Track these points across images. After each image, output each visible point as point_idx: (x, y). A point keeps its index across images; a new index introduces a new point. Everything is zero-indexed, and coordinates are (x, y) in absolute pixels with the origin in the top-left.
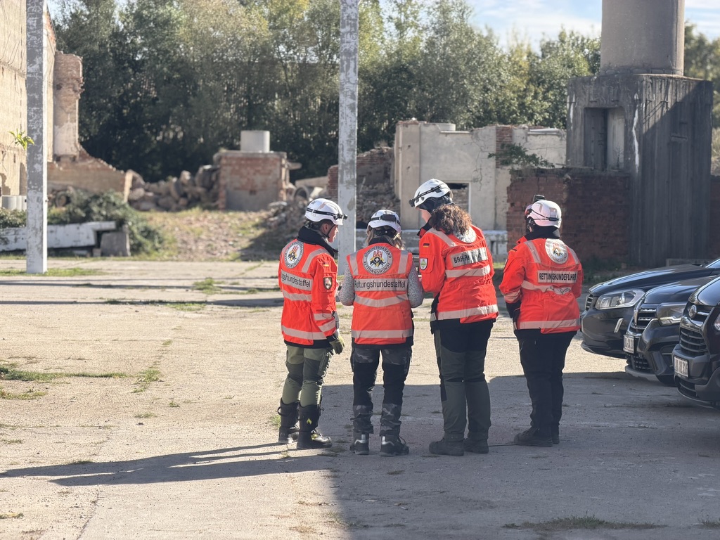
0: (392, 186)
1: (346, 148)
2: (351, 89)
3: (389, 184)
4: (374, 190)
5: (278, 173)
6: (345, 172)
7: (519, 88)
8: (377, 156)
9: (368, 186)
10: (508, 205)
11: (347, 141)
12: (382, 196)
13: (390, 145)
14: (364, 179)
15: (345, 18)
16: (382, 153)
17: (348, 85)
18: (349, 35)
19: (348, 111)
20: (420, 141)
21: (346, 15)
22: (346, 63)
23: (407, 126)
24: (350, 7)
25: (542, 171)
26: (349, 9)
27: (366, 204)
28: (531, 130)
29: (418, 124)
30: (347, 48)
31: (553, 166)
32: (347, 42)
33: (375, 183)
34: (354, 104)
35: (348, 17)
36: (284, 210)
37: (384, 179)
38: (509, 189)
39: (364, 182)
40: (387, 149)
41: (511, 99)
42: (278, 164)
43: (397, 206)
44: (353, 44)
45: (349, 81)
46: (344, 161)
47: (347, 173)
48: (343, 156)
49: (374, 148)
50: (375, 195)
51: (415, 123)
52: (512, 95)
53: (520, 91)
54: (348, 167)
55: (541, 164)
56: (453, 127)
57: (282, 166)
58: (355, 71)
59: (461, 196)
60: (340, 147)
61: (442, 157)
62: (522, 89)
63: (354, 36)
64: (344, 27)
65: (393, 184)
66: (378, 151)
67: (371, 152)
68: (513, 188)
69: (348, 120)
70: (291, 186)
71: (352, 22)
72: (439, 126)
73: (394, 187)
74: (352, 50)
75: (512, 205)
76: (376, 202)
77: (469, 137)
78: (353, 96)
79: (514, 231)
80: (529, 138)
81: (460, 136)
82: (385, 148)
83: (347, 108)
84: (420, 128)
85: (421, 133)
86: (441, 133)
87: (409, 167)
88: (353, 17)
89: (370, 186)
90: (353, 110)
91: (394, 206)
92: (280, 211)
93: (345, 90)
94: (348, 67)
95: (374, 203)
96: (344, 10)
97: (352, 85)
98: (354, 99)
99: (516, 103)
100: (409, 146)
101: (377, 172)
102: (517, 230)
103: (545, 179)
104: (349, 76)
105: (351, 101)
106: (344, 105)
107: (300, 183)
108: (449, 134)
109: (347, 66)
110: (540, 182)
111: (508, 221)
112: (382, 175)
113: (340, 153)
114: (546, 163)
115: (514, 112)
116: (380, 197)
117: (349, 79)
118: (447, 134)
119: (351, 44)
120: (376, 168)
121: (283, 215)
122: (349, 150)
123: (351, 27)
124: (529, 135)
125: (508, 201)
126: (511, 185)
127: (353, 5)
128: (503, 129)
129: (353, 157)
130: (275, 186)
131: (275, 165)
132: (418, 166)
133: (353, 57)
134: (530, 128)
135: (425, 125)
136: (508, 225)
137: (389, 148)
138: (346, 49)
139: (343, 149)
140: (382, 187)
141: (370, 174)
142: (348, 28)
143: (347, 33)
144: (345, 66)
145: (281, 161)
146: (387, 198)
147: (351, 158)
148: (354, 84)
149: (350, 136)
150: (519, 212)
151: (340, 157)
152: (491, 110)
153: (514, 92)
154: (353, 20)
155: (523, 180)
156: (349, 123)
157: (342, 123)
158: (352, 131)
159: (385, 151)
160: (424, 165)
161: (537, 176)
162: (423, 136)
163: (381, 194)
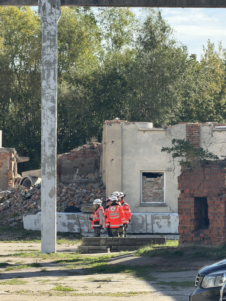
0: (100, 176)
1: (47, 144)
2: (52, 94)
3: (99, 174)
4: (86, 179)
5: (8, 166)
6: (46, 164)
7: (215, 91)
8: (89, 150)
9: (81, 176)
10: (179, 192)
11: (48, 138)
12: (92, 184)
13: (100, 140)
14: (78, 170)
15: (46, 34)
16: (93, 148)
17: (49, 90)
18: (49, 48)
19: (49, 113)
20: (122, 137)
21: (46, 32)
22: (47, 72)
23: (111, 125)
24: (50, 25)
25: (207, 162)
26: (49, 26)
27: (77, 191)
28: (216, 127)
29: (120, 123)
30: (48, 59)
31: (217, 158)
32: (48, 54)
33: (87, 173)
34: (54, 107)
35: (48, 33)
36: (9, 197)
37: (95, 169)
38: (180, 178)
39: (77, 173)
40: (97, 145)
41: (209, 101)
42: (8, 157)
43: (103, 193)
44: (53, 56)
45: (50, 88)
46: (46, 156)
47: (48, 166)
48: (44, 151)
49: (86, 144)
50: (86, 183)
51: (118, 122)
52: (209, 97)
53: (217, 94)
54: (50, 160)
55: (207, 156)
56: (150, 125)
57: (12, 159)
58: (54, 79)
59: (158, 183)
60: (42, 143)
61: (141, 151)
62: (218, 92)
63: (54, 49)
64: (45, 41)
65: (102, 174)
66: (89, 146)
67: (84, 147)
68: (183, 177)
69: (49, 120)
70: (19, 176)
71: (52, 38)
72: (139, 125)
73: (102, 176)
74: (52, 61)
75: (182, 192)
76: (86, 190)
77: (163, 133)
78: (53, 100)
79: (184, 214)
80: (214, 133)
81: (156, 133)
82: (96, 144)
83: (48, 110)
84: (122, 126)
85: (122, 130)
86: (139, 130)
87: (113, 160)
88: (53, 33)
89: (83, 176)
90: (53, 112)
91: (101, 192)
92: (6, 198)
93: (46, 95)
94: (49, 75)
95: (85, 190)
96: (45, 28)
97: (52, 91)
98: (54, 102)
99: (213, 104)
100: (113, 142)
101: (89, 164)
102: (187, 214)
103: (210, 169)
104: (49, 83)
105: (52, 104)
106: (45, 108)
107: (25, 174)
108: (146, 131)
109: (47, 74)
110: (205, 172)
111: (179, 206)
112: (93, 166)
113: (43, 149)
114: (211, 155)
115: (211, 112)
116: (90, 185)
117: (49, 85)
118: (144, 131)
119: (51, 56)
120: (88, 160)
121: (8, 201)
122: (50, 146)
123: (51, 41)
124: (214, 131)
125: (179, 189)
126: (181, 175)
127: (53, 23)
128: (192, 126)
129: (54, 152)
130: (6, 176)
131: (6, 158)
132: (121, 158)
133: (53, 67)
134: (215, 125)
135: (126, 123)
136: (179, 209)
137: (99, 143)
138: (46, 60)
139: (45, 145)
140: (92, 177)
141: (83, 165)
142: (48, 43)
143: (48, 46)
144: (46, 74)
145: (11, 155)
146: (96, 186)
147: (52, 153)
148: (54, 90)
149: (51, 134)
150: (188, 198)
151: (43, 152)
152: (192, 110)
153: (211, 95)
154: (53, 36)
155: (191, 170)
156: (50, 123)
157: (44, 123)
158: (53, 130)
159: (96, 145)
160: (126, 158)
161: (202, 166)
162: (125, 133)
163: (91, 182)
